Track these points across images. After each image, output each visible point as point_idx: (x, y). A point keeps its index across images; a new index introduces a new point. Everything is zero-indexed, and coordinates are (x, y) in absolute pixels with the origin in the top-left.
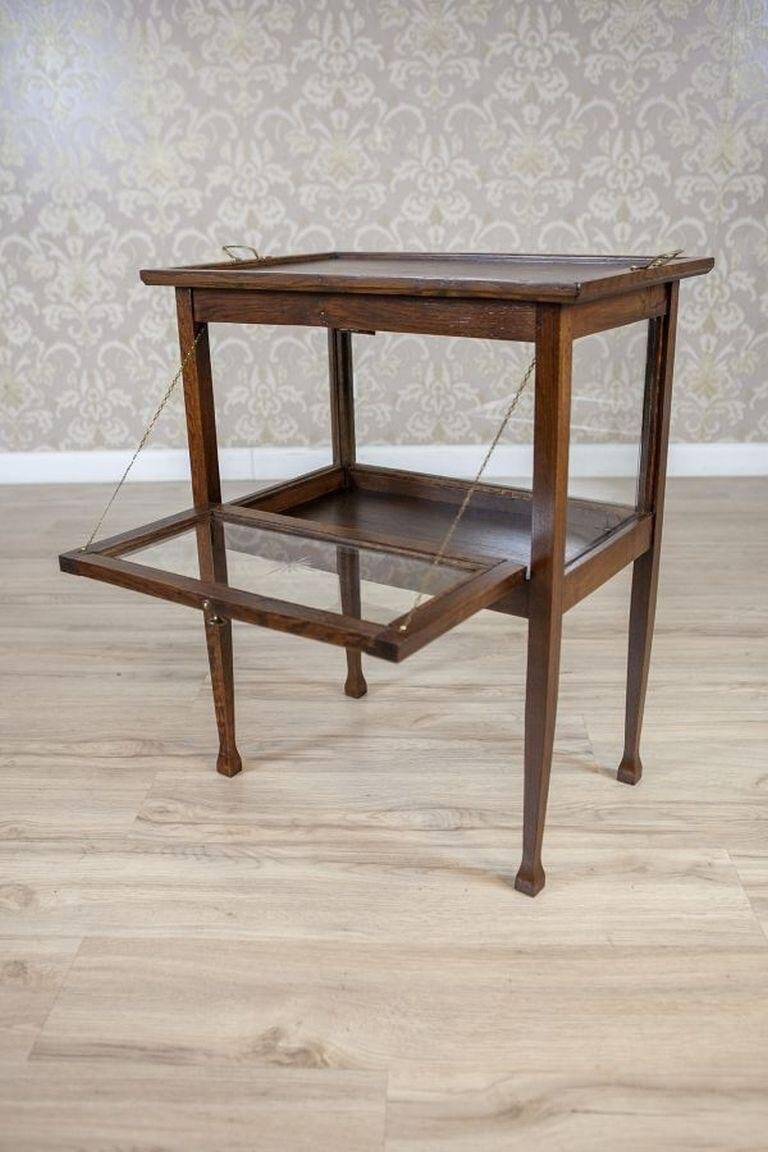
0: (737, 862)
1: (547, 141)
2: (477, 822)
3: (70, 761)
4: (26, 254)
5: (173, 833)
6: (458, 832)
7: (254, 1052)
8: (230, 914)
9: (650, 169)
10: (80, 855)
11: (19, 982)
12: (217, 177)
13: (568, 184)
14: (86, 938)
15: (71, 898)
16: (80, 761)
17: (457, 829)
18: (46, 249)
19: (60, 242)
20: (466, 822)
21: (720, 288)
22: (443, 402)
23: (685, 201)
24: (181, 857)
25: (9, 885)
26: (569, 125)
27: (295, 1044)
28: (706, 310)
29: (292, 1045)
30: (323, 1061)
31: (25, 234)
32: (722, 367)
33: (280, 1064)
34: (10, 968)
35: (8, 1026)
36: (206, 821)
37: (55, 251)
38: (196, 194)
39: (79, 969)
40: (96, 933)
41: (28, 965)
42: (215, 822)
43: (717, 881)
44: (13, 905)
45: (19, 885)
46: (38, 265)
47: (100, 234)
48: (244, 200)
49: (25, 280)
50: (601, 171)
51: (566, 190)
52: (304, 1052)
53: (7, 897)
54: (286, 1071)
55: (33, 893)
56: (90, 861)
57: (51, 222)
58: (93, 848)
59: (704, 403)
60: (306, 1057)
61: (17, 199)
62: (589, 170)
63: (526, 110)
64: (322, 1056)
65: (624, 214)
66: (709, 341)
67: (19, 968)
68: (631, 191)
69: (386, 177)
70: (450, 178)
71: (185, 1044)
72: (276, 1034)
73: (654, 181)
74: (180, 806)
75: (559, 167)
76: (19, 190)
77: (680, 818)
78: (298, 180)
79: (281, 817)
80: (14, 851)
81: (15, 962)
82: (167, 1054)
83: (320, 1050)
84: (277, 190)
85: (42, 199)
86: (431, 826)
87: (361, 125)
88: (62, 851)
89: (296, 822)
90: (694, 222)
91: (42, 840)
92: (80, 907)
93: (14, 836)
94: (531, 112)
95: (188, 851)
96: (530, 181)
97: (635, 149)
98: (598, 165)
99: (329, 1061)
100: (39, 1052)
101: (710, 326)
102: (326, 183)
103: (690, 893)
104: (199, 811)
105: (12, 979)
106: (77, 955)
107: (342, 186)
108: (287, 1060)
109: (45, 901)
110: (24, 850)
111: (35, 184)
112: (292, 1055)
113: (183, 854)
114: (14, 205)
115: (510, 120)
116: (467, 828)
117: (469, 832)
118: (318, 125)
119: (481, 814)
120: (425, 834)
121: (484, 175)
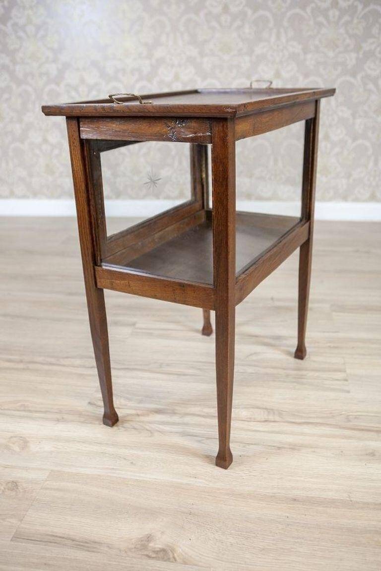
1: (342, 31)
2: (277, 418)
7: (135, 548)
8: (132, 463)
10: (57, 422)
11: (13, 493)
12: (159, 53)
13: (353, 55)
14: (52, 471)
15: (47, 447)
16: (63, 369)
17: (266, 421)
20: (271, 418)
25: (15, 437)
26: (355, 21)
27: (159, 546)
29: (157, 546)
30: (174, 558)
31: (58, 84)
33: (149, 557)
34: (10, 485)
35: (3, 519)
38: (147, 62)
39: (47, 489)
40: (58, 468)
41: (19, 484)
44: (16, 448)
45: (21, 437)
47: (97, 84)
48: (173, 66)
50: (373, 47)
51: (351, 59)
52: (163, 550)
53: (14, 444)
54: (151, 562)
55: (29, 442)
56: (61, 426)
57: (71, 78)
58: (63, 418)
60: (165, 554)
61: (54, 66)
62: (366, 47)
63: (331, 13)
64: (173, 554)
67: (14, 485)
69: (251, 52)
70: (286, 52)
71: (97, 540)
72: (149, 538)
75: (348, 46)
76: (55, 61)
78: (202, 54)
80: (21, 417)
81: (13, 481)
82: (87, 545)
83: (173, 550)
84: (191, 60)
85: (67, 65)
86: (250, 418)
87: (238, 23)
88: (47, 419)
89: (175, 411)
91: (36, 412)
92: (51, 452)
93: (22, 408)
94: (334, 13)
96: (331, 54)
98: (372, 44)
99: (177, 558)
100: (18, 537)
102: (218, 56)
105: (10, 491)
106: (46, 480)
107: (226, 57)
108: (154, 555)
109: (33, 448)
110: (27, 417)
111: (63, 57)
112: (156, 552)
114: (53, 69)
115: (321, 19)
116: (271, 421)
117: (272, 424)
118: (214, 24)
119: (280, 413)
120: (246, 423)
121: (306, 51)
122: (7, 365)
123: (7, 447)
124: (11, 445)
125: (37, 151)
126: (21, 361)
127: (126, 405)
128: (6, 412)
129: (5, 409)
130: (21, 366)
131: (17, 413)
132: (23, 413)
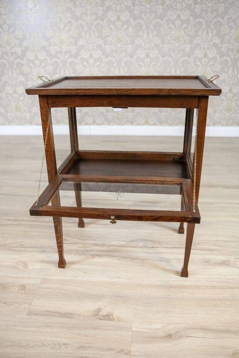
0: (236, 260)
1: (182, 32)
2: (159, 246)
3: (37, 223)
4: (23, 65)
5: (68, 247)
6: (152, 249)
7: (93, 315)
8: (85, 272)
9: (214, 41)
10: (40, 253)
11: (24, 291)
12: (81, 42)
13: (189, 46)
14: (42, 278)
15: (38, 266)
16: (40, 223)
17: (152, 247)
18: (28, 64)
19: (33, 62)
20: (155, 245)
21: (234, 79)
22: (148, 113)
23: (225, 52)
24: (71, 254)
25: (19, 262)
26: (190, 27)
27: (105, 313)
28: (230, 86)
29: (104, 313)
30: (113, 318)
31: (22, 59)
32: (234, 103)
33: (100, 319)
34: (21, 287)
35: (21, 305)
36: (78, 243)
37: (31, 65)
38: (74, 47)
39: (41, 288)
40: (46, 277)
41: (26, 286)
42: (80, 243)
43: (230, 266)
44: (21, 267)
45: (23, 262)
46: (26, 69)
47: (45, 60)
48: (89, 50)
49: (22, 73)
50: (199, 42)
51: (188, 47)
52: (107, 315)
54: (102, 321)
55: (27, 264)
56: (43, 255)
57: (30, 56)
58: (44, 250)
59: (228, 114)
60: (108, 317)
61: (20, 49)
62: (195, 41)
63: (176, 22)
64: (113, 317)
65: (206, 55)
66: (230, 95)
67: (23, 287)
68: (208, 48)
69: (133, 43)
70: (152, 44)
71: (72, 312)
72: (99, 310)
73: (215, 45)
74: (70, 239)
75: (186, 40)
76: (20, 45)
77: (219, 246)
78: (105, 43)
79: (100, 242)
80: (21, 251)
81: (22, 285)
82: (68, 315)
83: (112, 315)
84: (99, 46)
85: (27, 48)
86: (145, 246)
87: (125, 26)
88: (35, 251)
89: (105, 244)
90: (228, 58)
91: (29, 248)
92: (41, 269)
93: (21, 246)
94: (178, 23)
95: (72, 252)
96: (177, 45)
97: (210, 35)
98: (199, 40)
99: (115, 319)
100: (30, 313)
101: (231, 91)
102: (114, 45)
103: (222, 270)
104: (76, 240)
105: (21, 290)
106: (40, 284)
107: (119, 45)
108: (103, 318)
109: (31, 267)
110: (24, 251)
111: (25, 44)
112: (104, 316)
113: (71, 253)
114: (19, 50)
115: (171, 25)
116: (155, 248)
117: (156, 249)
118: (112, 26)
119: (160, 243)
120: (143, 249)
121: (163, 42)
122: (8, 222)
123: (16, 267)
124: (18, 266)
125: (10, 98)
126: (16, 220)
127: (77, 242)
128: (12, 248)
129: (11, 247)
130: (16, 223)
131: (18, 249)
132: (21, 249)
